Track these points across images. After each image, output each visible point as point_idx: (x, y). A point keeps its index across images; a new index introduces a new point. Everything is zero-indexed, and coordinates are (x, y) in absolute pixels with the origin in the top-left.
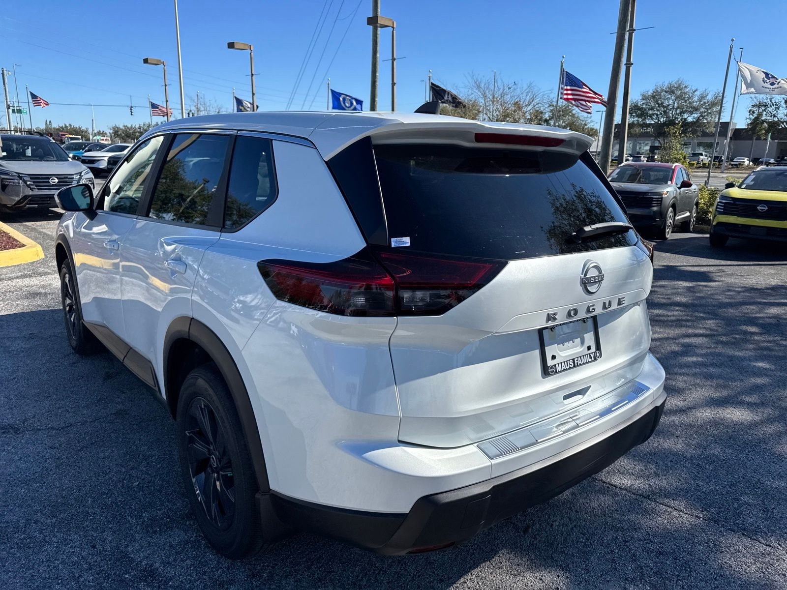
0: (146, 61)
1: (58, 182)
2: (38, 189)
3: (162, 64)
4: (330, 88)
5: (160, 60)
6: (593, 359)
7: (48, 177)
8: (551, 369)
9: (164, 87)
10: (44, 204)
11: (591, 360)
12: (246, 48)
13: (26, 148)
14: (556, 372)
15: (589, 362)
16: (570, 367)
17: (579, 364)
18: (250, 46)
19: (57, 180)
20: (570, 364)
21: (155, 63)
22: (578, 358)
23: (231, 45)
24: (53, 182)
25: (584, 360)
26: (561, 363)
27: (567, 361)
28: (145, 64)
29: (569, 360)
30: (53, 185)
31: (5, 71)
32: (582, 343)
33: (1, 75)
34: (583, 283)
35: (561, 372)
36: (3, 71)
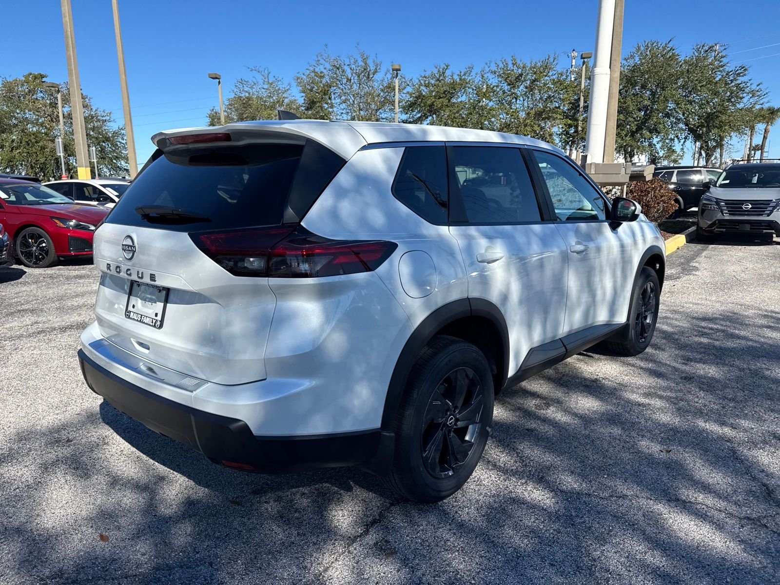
1: (751, 208)
2: (730, 214)
7: (743, 202)
10: (734, 228)
13: (754, 175)
19: (750, 206)
24: (745, 208)
30: (745, 211)
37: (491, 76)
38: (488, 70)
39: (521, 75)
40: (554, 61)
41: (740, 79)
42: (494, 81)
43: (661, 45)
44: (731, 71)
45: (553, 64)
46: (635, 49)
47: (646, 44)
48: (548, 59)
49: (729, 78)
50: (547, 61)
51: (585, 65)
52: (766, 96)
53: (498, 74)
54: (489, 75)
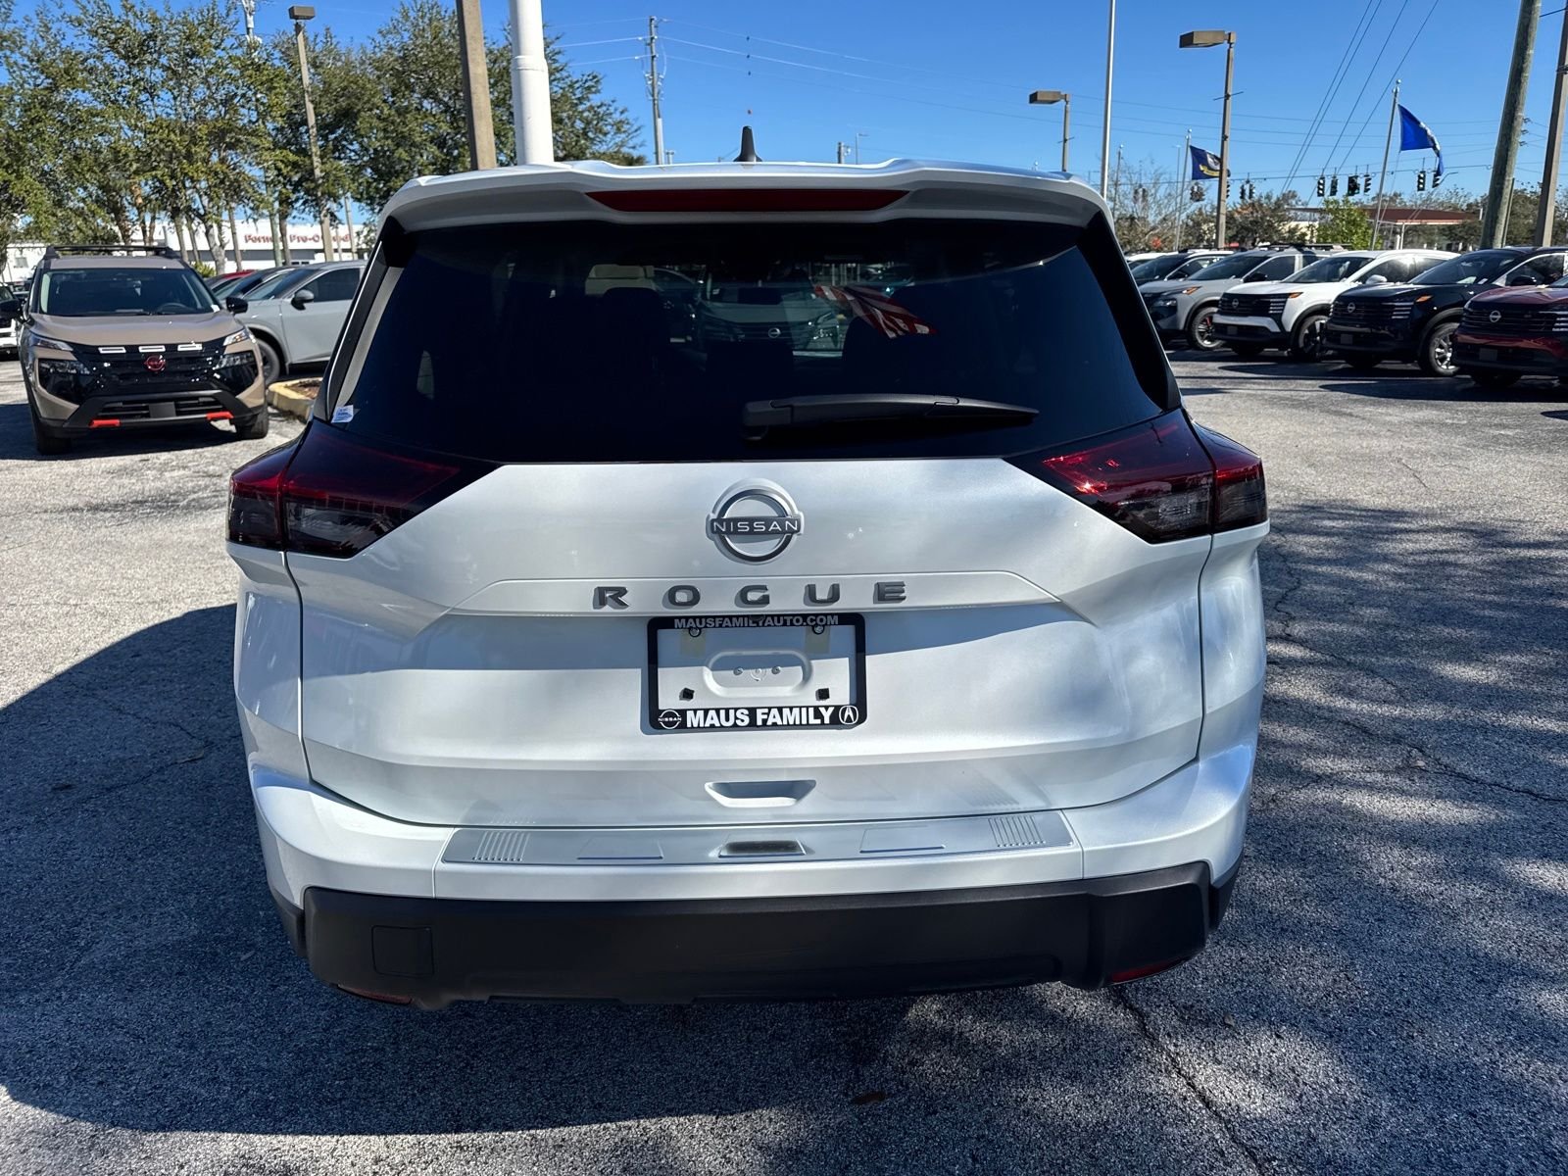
0: (1033, 98)
3: (1063, 100)
4: (1398, 103)
5: (1059, 93)
6: (827, 721)
8: (664, 716)
9: (1062, 144)
11: (818, 721)
12: (1219, 39)
14: (683, 727)
15: (808, 726)
16: (735, 725)
17: (769, 723)
18: (1230, 34)
20: (736, 718)
21: (1051, 99)
22: (770, 709)
23: (1187, 41)
25: (790, 717)
26: (706, 711)
27: (727, 710)
28: (1032, 105)
29: (736, 709)
31: (842, 148)
32: (807, 677)
33: (836, 155)
34: (713, 532)
35: (699, 729)
36: (840, 148)
37: (71, 32)
38: (58, 13)
39: (152, 37)
40: (228, 15)
41: (595, 99)
42: (81, 43)
43: (446, 11)
44: (577, 82)
45: (229, 20)
46: (400, 15)
47: (419, 7)
48: (213, 9)
49: (575, 95)
50: (211, 12)
51: (301, 33)
52: (638, 132)
53: (88, 27)
54: (64, 26)
